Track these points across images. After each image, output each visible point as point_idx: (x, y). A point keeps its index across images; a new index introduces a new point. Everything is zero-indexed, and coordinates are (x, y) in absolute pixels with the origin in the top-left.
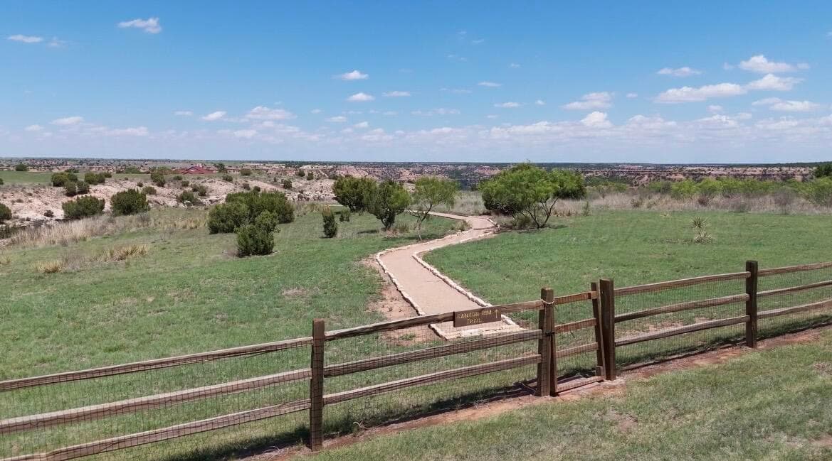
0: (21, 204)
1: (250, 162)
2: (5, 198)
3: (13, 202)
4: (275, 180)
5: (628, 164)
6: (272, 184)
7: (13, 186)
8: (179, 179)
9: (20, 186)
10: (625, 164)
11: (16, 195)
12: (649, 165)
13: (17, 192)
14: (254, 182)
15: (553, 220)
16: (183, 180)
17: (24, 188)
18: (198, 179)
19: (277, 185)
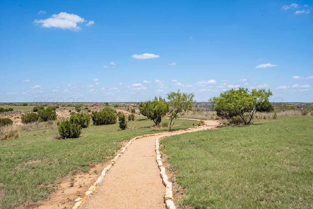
0: (18, 119)
1: (122, 103)
2: (12, 116)
3: (15, 118)
4: (128, 109)
5: (293, 103)
6: (127, 111)
7: (17, 111)
8: (87, 109)
9: (20, 112)
10: (291, 103)
11: (17, 115)
12: (303, 103)
13: (17, 114)
14: (119, 110)
15: (254, 121)
16: (89, 109)
17: (21, 112)
18: (95, 108)
19: (129, 111)
